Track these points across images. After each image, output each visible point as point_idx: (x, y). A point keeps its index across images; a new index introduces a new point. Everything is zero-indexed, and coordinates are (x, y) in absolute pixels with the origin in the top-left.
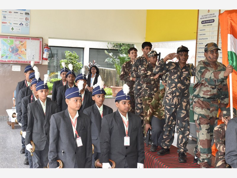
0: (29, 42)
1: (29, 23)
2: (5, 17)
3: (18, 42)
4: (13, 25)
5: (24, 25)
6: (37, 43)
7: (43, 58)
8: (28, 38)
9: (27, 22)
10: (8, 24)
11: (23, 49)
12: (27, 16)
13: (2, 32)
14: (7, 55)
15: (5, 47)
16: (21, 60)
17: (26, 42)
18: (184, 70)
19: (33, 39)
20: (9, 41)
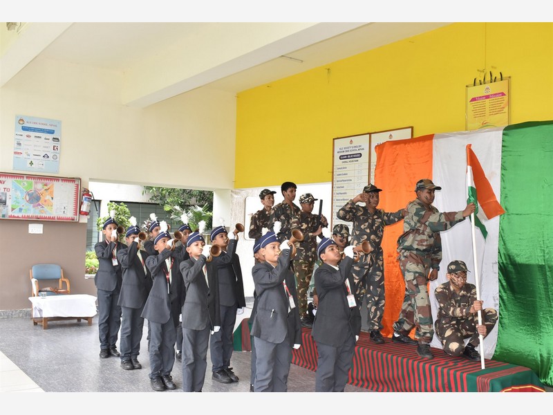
0: (57, 186)
1: (58, 155)
2: (19, 144)
3: (40, 186)
4: (32, 158)
5: (51, 158)
6: (71, 187)
7: (80, 212)
8: (57, 179)
9: (56, 153)
10: (24, 155)
11: (48, 197)
12: (56, 144)
13: (14, 169)
14: (21, 207)
15: (19, 193)
16: (44, 215)
17: (53, 185)
18: (375, 217)
19: (65, 180)
20: (25, 183)
